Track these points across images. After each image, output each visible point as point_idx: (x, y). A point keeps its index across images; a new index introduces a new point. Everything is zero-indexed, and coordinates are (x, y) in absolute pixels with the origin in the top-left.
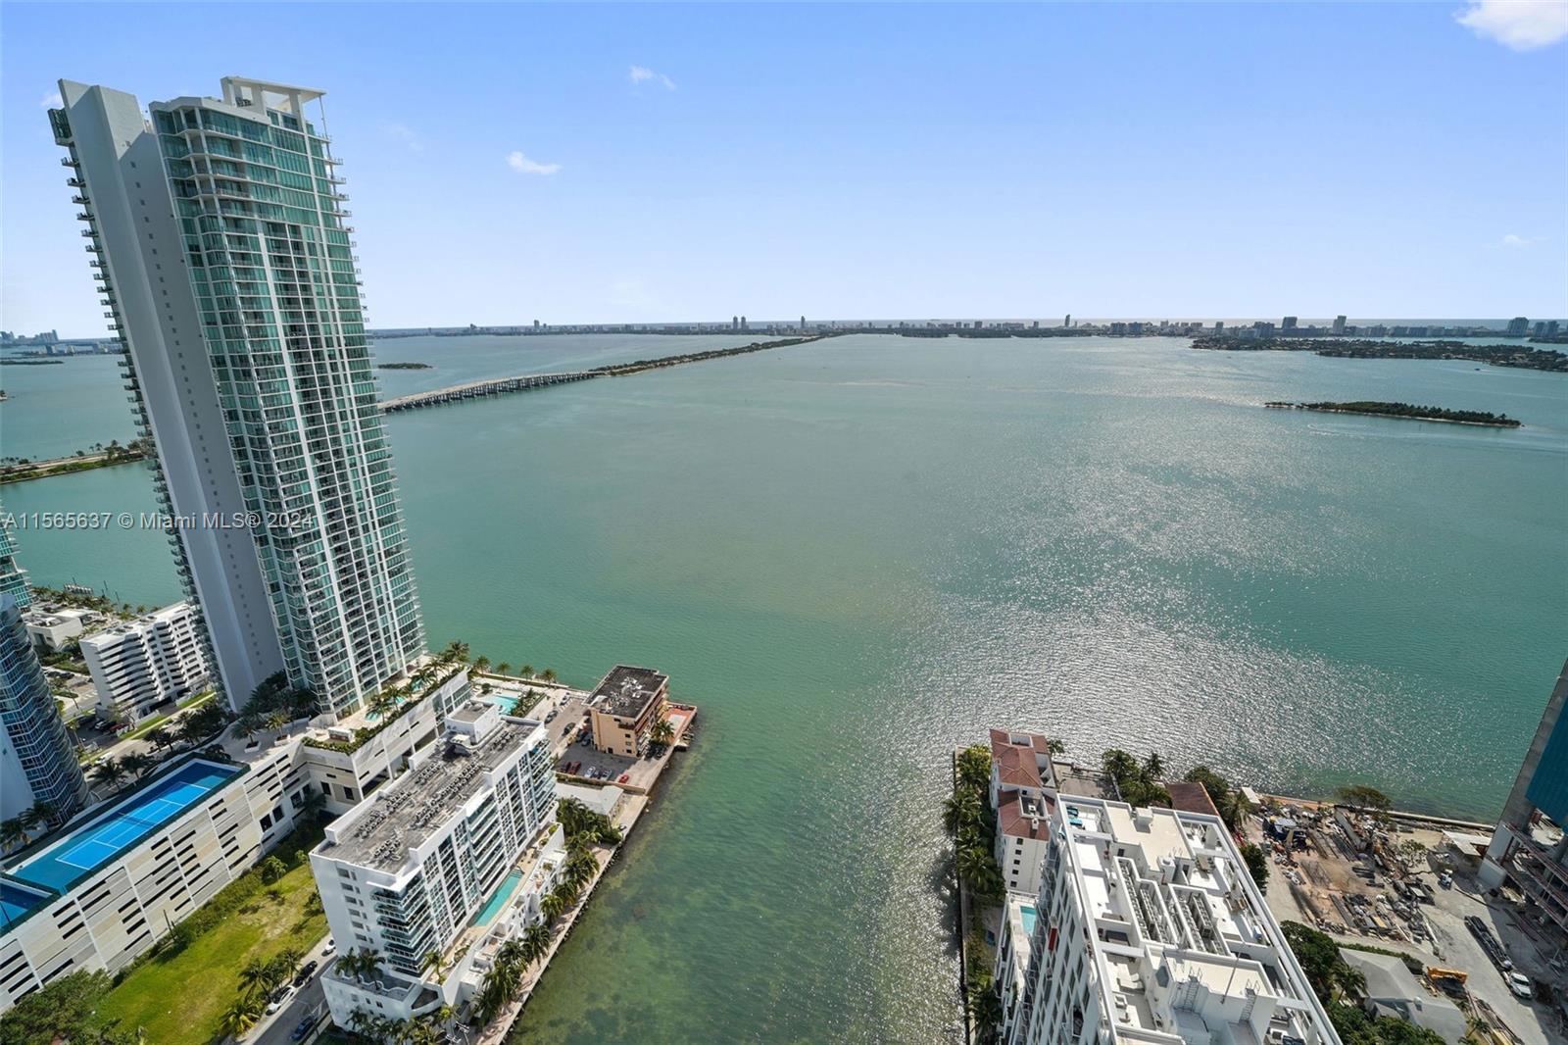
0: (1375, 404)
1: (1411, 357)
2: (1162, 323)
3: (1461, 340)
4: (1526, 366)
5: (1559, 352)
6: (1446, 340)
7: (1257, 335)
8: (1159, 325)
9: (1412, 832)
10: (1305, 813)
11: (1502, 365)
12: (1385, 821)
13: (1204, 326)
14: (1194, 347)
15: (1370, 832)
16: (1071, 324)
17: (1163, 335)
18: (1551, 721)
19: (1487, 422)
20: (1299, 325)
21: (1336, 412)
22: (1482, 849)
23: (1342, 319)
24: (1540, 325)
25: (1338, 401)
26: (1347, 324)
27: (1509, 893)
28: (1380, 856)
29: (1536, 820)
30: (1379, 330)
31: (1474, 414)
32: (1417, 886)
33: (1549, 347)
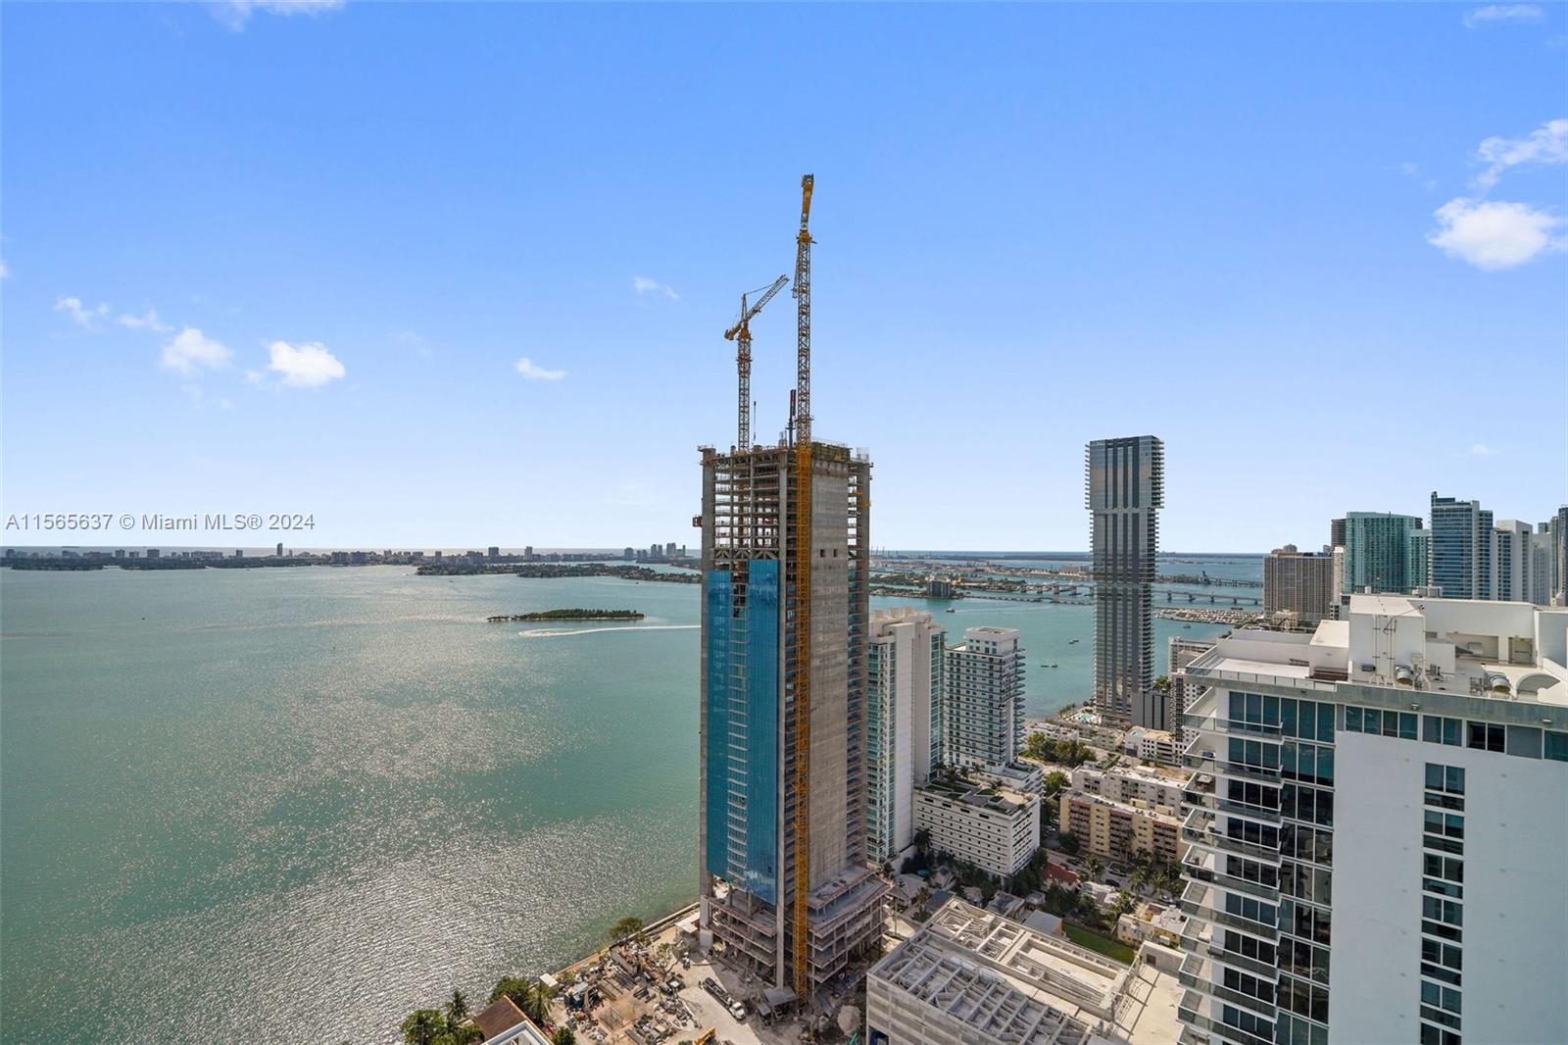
0: (563, 612)
1: (578, 576)
2: (385, 552)
3: (603, 563)
4: (637, 578)
6: (595, 563)
7: (470, 561)
8: (382, 554)
9: (660, 938)
10: (592, 969)
11: (626, 578)
12: (642, 940)
13: (425, 555)
14: (420, 574)
15: (637, 955)
16: (284, 554)
17: (388, 563)
18: (704, 810)
19: (627, 616)
20: (501, 554)
21: (540, 621)
22: (697, 923)
23: (529, 550)
24: (639, 552)
25: (540, 611)
26: (534, 552)
27: (717, 947)
28: (648, 972)
29: (713, 883)
30: (555, 557)
31: (620, 612)
32: (673, 979)
33: (645, 566)
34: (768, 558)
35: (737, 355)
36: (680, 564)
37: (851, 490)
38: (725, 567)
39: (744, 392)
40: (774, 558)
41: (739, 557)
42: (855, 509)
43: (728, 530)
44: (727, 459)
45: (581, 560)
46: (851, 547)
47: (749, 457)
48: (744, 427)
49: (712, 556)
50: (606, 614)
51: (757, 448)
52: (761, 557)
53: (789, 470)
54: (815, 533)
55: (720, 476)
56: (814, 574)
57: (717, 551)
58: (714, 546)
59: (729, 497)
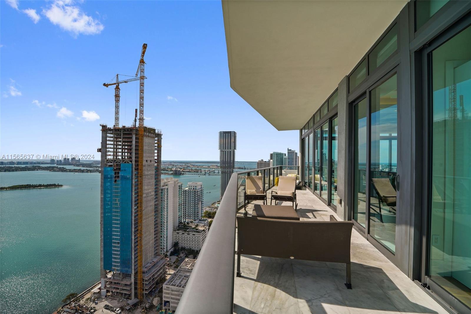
0: (20, 186)
1: (26, 171)
4: (58, 171)
5: (64, 167)
6: (35, 165)
9: (84, 298)
11: (52, 171)
12: (77, 300)
15: (75, 306)
18: (102, 249)
19: (55, 186)
22: (100, 289)
27: (109, 294)
28: (80, 310)
29: (106, 273)
30: (12, 163)
31: (51, 184)
32: (92, 309)
33: (61, 166)
34: (128, 163)
35: (114, 94)
36: (78, 166)
37: (156, 142)
38: (110, 166)
39: (117, 107)
40: (130, 163)
41: (117, 162)
42: (157, 148)
43: (112, 153)
44: (112, 129)
45: (28, 164)
46: (155, 159)
47: (121, 129)
48: (117, 119)
49: (105, 163)
50: (44, 186)
51: (124, 127)
52: (126, 162)
53: (136, 134)
54: (144, 155)
55: (109, 135)
56: (144, 168)
57: (107, 160)
58: (106, 159)
59: (113, 142)
